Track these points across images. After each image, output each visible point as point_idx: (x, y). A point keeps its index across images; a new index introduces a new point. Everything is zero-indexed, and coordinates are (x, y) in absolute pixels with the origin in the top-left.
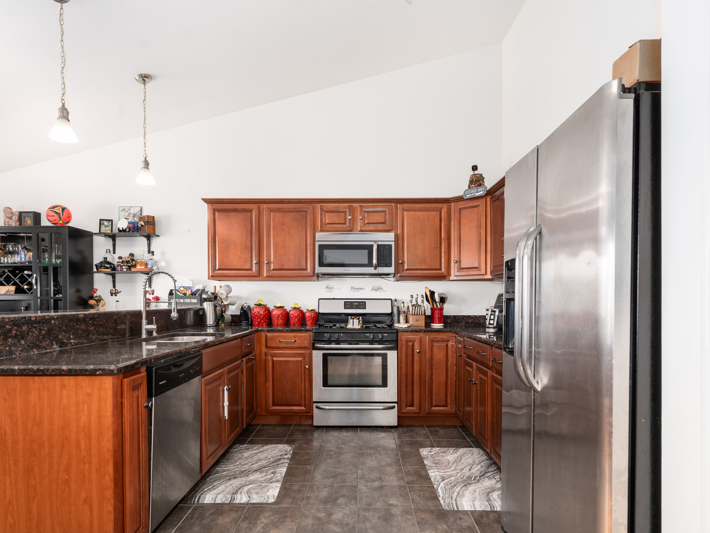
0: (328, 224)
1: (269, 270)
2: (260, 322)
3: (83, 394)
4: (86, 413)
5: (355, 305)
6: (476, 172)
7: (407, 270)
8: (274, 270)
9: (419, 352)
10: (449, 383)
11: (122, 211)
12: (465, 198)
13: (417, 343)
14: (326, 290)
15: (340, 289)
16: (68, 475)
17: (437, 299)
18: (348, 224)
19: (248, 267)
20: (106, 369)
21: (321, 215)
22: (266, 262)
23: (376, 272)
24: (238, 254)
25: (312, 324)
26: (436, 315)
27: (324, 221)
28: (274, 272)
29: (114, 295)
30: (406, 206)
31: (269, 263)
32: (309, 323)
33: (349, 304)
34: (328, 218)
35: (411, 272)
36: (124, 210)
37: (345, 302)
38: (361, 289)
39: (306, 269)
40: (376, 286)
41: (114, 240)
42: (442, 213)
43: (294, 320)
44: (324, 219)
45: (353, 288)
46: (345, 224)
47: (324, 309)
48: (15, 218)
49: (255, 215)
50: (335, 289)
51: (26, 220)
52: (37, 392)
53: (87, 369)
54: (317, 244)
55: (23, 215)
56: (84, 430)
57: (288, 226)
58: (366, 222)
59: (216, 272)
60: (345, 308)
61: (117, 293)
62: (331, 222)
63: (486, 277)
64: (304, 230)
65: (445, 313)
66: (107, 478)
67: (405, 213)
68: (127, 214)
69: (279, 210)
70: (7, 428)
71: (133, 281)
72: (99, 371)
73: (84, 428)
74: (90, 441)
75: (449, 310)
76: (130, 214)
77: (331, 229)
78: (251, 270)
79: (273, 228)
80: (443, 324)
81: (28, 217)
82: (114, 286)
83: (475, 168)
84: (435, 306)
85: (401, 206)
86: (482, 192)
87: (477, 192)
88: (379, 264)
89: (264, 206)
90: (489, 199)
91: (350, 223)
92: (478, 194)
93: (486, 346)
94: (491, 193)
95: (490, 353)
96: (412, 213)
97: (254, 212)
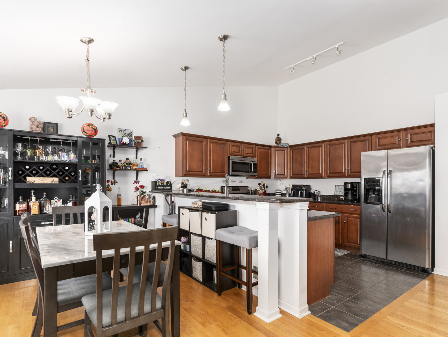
0: (233, 152)
1: (210, 172)
6: (278, 137)
7: (259, 174)
11: (120, 131)
14: (222, 182)
18: (240, 153)
19: (201, 170)
21: (231, 147)
22: (209, 168)
23: (252, 175)
24: (197, 163)
28: (212, 173)
29: (113, 184)
33: (234, 188)
36: (121, 131)
37: (232, 188)
38: (235, 182)
39: (225, 173)
41: (114, 149)
42: (269, 151)
44: (232, 149)
48: (41, 126)
49: (205, 144)
51: (49, 129)
54: (231, 161)
55: (47, 125)
58: (247, 152)
59: (187, 172)
60: (233, 191)
61: (115, 183)
62: (235, 151)
63: (287, 178)
64: (224, 154)
67: (259, 150)
68: (123, 133)
69: (215, 143)
71: (126, 175)
76: (125, 133)
77: (235, 154)
78: (202, 172)
79: (212, 152)
81: (51, 126)
82: (114, 179)
83: (278, 135)
88: (253, 172)
89: (209, 140)
90: (289, 148)
91: (241, 152)
92: (286, 146)
93: (318, 204)
94: (291, 147)
95: (322, 206)
96: (261, 150)
97: (204, 142)
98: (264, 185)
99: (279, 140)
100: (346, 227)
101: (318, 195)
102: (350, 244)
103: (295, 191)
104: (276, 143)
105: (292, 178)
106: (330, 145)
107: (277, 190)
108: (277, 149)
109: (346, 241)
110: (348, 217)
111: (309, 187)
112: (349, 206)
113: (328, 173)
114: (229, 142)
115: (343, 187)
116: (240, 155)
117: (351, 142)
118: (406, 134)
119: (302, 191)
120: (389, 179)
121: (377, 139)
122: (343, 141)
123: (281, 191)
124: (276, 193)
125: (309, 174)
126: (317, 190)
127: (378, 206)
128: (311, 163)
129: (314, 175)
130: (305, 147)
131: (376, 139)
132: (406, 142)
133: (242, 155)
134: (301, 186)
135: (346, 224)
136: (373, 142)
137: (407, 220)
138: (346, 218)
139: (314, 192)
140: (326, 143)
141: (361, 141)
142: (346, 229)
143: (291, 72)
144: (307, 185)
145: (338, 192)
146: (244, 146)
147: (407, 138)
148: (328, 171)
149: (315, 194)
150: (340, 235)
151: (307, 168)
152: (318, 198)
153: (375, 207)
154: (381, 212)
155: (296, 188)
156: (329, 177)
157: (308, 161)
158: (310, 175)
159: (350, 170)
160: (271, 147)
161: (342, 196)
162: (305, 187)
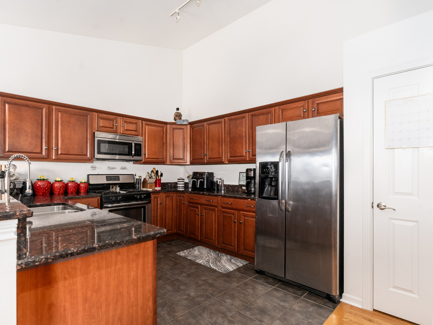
0: (102, 127)
1: (57, 154)
2: (44, 193)
3: (132, 255)
4: (134, 269)
5: (113, 179)
6: (178, 111)
7: (147, 158)
8: (61, 154)
9: (161, 203)
10: (173, 218)
12: (177, 124)
13: (160, 198)
14: (91, 169)
15: (101, 168)
16: (121, 322)
17: (159, 174)
19: (38, 150)
20: (162, 232)
21: (98, 120)
22: (54, 148)
23: (133, 159)
24: (29, 140)
25: (85, 192)
26: (158, 182)
27: (99, 124)
28: (61, 156)
30: (147, 123)
31: (57, 150)
32: (82, 191)
33: (109, 177)
34: (102, 123)
35: (149, 159)
37: (106, 176)
38: (114, 168)
39: (87, 155)
40: (123, 166)
42: (164, 129)
43: (71, 190)
44: (99, 123)
45: (109, 167)
46: (113, 128)
47: (93, 181)
49: (46, 113)
50: (98, 168)
52: (96, 264)
53: (151, 235)
54: (96, 139)
56: (133, 283)
57: (73, 124)
58: (126, 129)
59: (6, 154)
60: (107, 180)
62: (104, 126)
63: (187, 164)
64: (85, 129)
65: (162, 182)
66: (148, 311)
67: (147, 127)
69: (66, 112)
70: (67, 304)
72: (158, 234)
73: (133, 281)
74: (137, 289)
75: (164, 180)
77: (104, 130)
78: (41, 153)
79: (61, 124)
80: (161, 188)
83: (178, 109)
84: (158, 178)
85: (145, 122)
86: (186, 123)
87: (184, 122)
88: (135, 155)
89: (54, 107)
90: (189, 126)
91: (116, 128)
92: (184, 123)
93: (213, 197)
94: (191, 124)
95: (218, 200)
96: (150, 127)
97: (44, 110)
98: (157, 172)
99: (178, 116)
100: (243, 229)
101: (221, 185)
102: (247, 252)
103: (195, 180)
104: (175, 119)
105: (192, 163)
106: (230, 120)
107: (179, 178)
108: (174, 126)
109: (243, 248)
110: (245, 215)
111: (211, 175)
112: (245, 201)
113: (229, 157)
114: (94, 113)
115: (245, 175)
116: (115, 132)
117: (252, 115)
118: (313, 103)
119: (202, 180)
120: (287, 163)
121: (281, 111)
122: (244, 115)
123: (184, 180)
124: (178, 183)
125: (209, 158)
126: (220, 179)
127: (275, 202)
128: (210, 144)
129: (214, 159)
130: (205, 123)
131: (279, 111)
132: (312, 114)
133: (119, 131)
134: (202, 174)
135: (243, 225)
136: (276, 115)
137: (309, 223)
138: (243, 217)
139: (217, 181)
140: (226, 118)
141: (263, 114)
142: (243, 232)
143: (176, 19)
144: (208, 173)
145: (242, 181)
146: (120, 120)
147: (313, 108)
148: (229, 155)
149: (218, 183)
150: (236, 239)
151: (206, 151)
152: (221, 188)
153: (271, 203)
154: (278, 210)
155: (197, 176)
156: (231, 162)
157: (208, 141)
158: (210, 160)
159: (251, 153)
160: (166, 123)
161: (244, 186)
162: (206, 175)
